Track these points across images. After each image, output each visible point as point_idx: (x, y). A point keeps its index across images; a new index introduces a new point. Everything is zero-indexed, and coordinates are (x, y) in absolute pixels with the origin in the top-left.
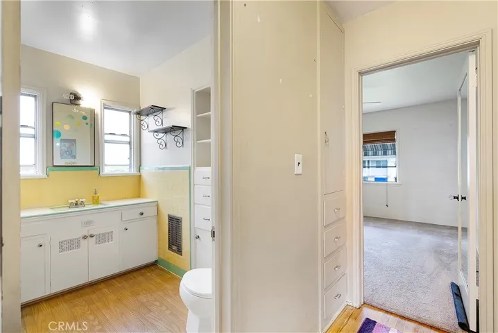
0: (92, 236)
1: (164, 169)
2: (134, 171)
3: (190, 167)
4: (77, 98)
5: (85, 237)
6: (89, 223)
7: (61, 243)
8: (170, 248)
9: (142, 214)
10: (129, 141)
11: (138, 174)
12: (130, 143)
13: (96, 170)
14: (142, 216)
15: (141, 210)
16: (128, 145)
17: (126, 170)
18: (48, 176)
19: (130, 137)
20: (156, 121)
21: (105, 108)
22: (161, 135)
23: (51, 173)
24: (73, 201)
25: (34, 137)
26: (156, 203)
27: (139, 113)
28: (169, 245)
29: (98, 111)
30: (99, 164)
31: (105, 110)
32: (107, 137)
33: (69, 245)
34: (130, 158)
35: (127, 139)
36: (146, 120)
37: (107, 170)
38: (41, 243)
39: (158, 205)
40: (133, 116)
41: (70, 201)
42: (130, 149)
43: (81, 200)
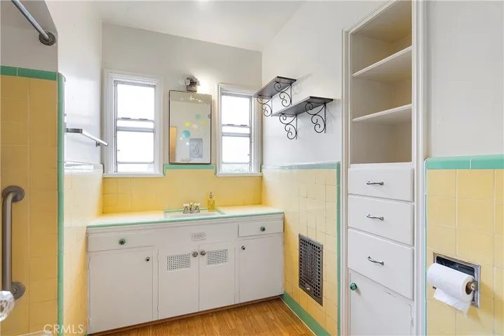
0: (203, 254)
1: (290, 167)
2: (254, 170)
3: (338, 165)
4: (193, 83)
5: (195, 255)
6: (199, 236)
7: (170, 258)
8: (302, 284)
9: (264, 229)
10: (248, 132)
11: (259, 174)
12: (250, 136)
13: (213, 168)
14: (263, 233)
15: (262, 224)
16: (248, 139)
17: (246, 169)
18: (165, 175)
19: (251, 128)
20: (283, 99)
21: (223, 94)
22: (289, 119)
23: (168, 171)
24: (188, 205)
25: (153, 131)
26: (281, 216)
27: (260, 95)
28: (300, 281)
29: (215, 98)
30: (216, 161)
31: (224, 97)
32: (225, 130)
33: (178, 262)
34: (250, 155)
35: (247, 131)
36: (269, 103)
37: (225, 169)
38: (149, 255)
39: (284, 219)
40: (254, 100)
41: (185, 205)
42: (251, 142)
43: (195, 204)
